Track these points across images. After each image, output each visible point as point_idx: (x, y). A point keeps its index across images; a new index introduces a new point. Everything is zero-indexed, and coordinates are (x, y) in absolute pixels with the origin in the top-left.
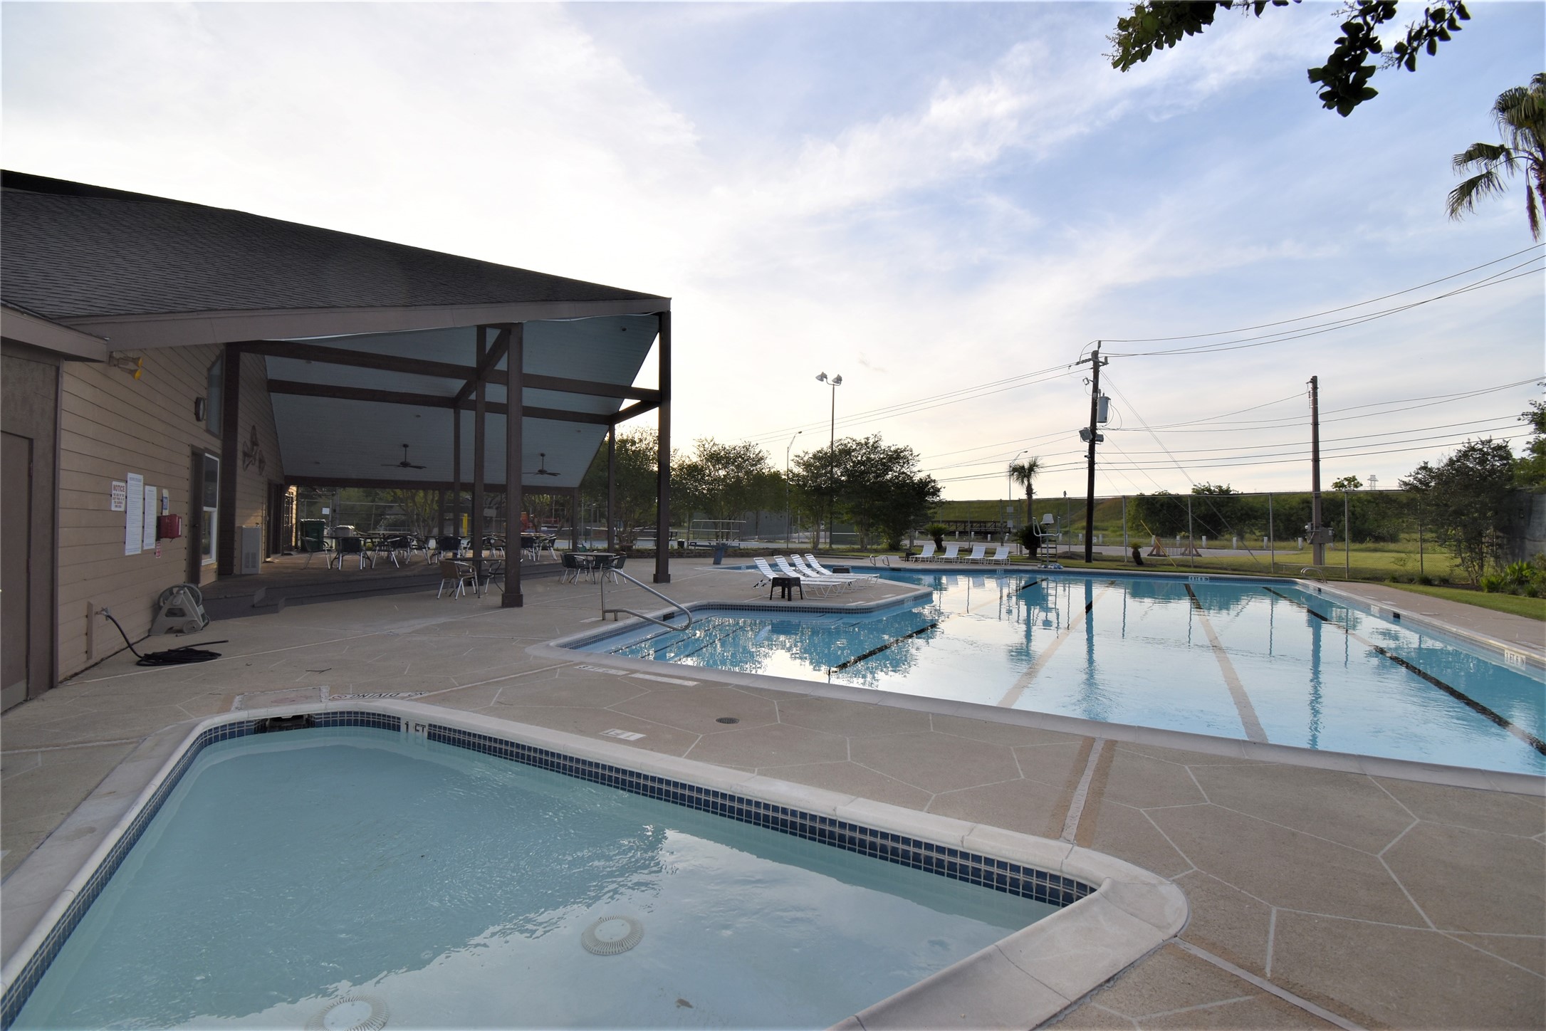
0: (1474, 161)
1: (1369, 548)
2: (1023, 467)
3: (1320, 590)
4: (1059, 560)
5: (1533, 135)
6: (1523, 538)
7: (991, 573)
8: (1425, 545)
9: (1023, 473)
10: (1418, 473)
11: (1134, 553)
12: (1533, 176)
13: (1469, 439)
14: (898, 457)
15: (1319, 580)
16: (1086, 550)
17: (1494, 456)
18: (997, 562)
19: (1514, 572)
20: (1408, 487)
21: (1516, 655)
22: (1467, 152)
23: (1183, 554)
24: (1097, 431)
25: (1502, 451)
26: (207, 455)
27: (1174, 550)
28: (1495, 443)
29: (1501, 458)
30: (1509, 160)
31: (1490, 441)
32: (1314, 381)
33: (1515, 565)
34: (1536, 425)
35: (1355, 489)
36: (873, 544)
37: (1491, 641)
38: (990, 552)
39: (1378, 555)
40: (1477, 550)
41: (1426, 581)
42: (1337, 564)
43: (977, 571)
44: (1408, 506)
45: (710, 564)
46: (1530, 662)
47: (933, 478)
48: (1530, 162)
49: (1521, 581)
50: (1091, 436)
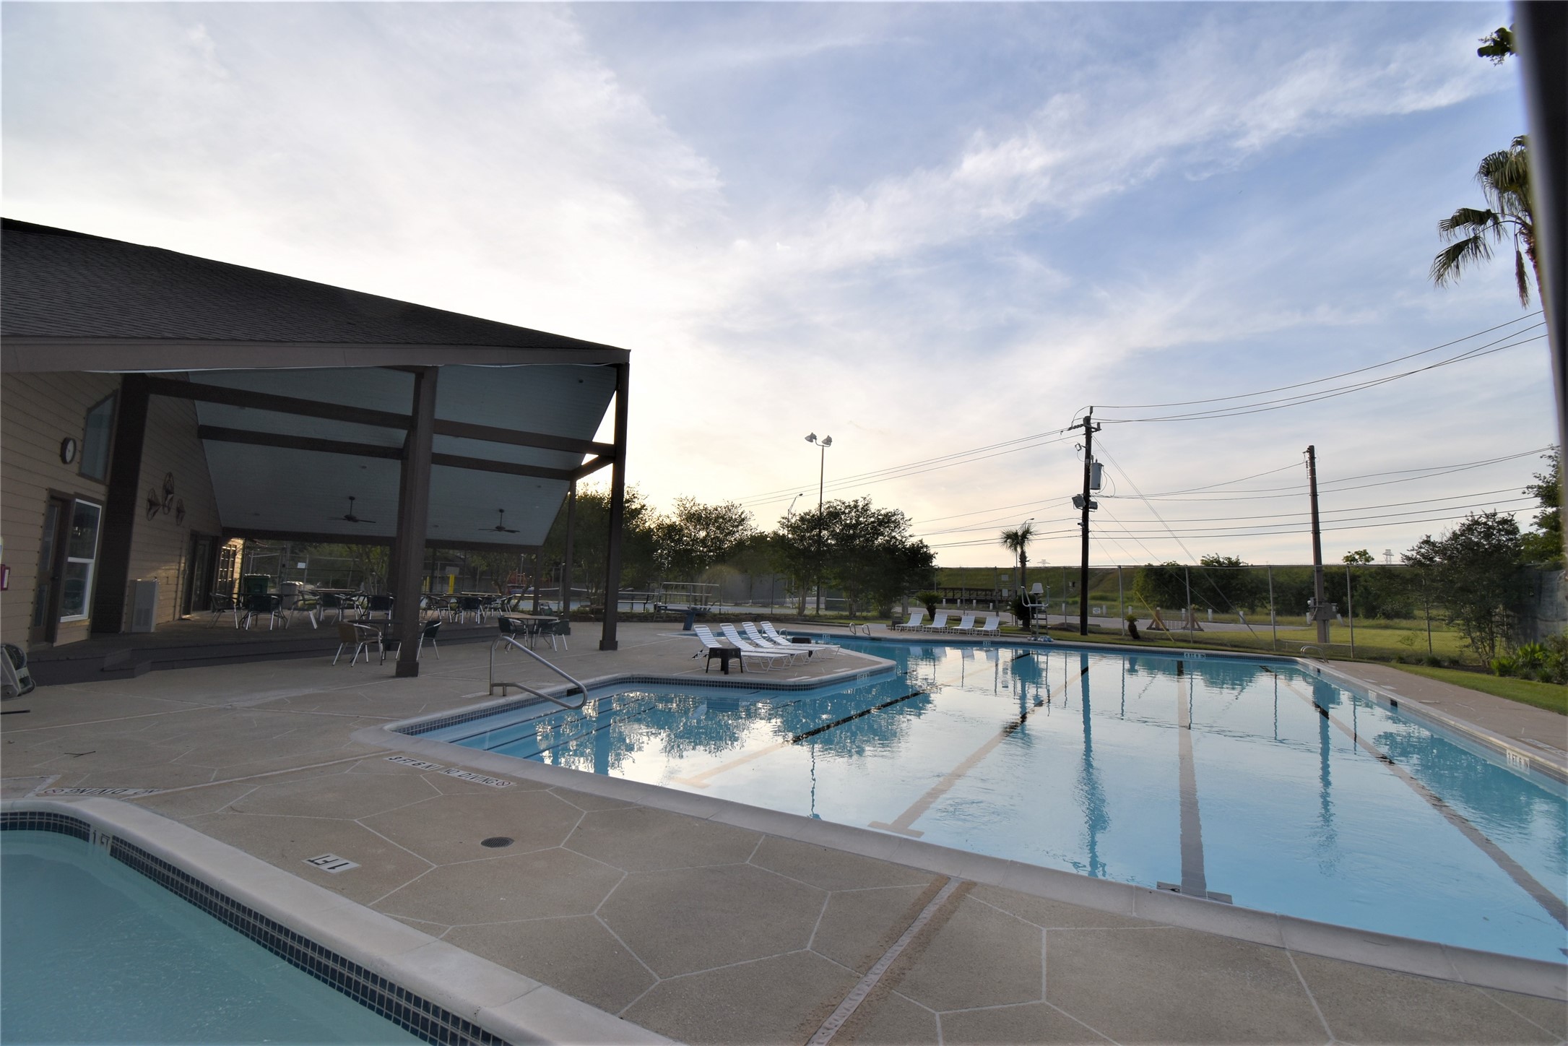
0: (1462, 226)
1: (1380, 624)
2: (1017, 533)
3: (1319, 671)
4: (1050, 632)
5: (1520, 200)
6: (1535, 618)
7: (979, 644)
8: (1434, 623)
9: (1017, 539)
10: (1421, 548)
11: (1130, 626)
12: (1522, 241)
13: (1472, 512)
14: (889, 522)
15: (1318, 659)
16: (1081, 622)
17: (1499, 530)
18: (986, 633)
19: (1526, 654)
20: (1411, 562)
21: (1519, 756)
22: (1453, 218)
23: (1184, 628)
24: (1091, 498)
25: (1508, 526)
26: (78, 500)
27: (1176, 624)
28: (1500, 516)
29: (1508, 533)
30: (1496, 223)
31: (1495, 514)
32: (1311, 450)
33: (1527, 647)
34: (1542, 499)
35: (1367, 563)
36: (863, 611)
37: (1491, 738)
38: (979, 622)
39: (1389, 632)
40: (1487, 629)
41: (1435, 662)
42: (1344, 642)
43: (966, 643)
44: (1412, 581)
45: (679, 630)
46: (1533, 765)
47: (925, 544)
48: (1519, 226)
49: (1534, 664)
50: (1085, 503)
